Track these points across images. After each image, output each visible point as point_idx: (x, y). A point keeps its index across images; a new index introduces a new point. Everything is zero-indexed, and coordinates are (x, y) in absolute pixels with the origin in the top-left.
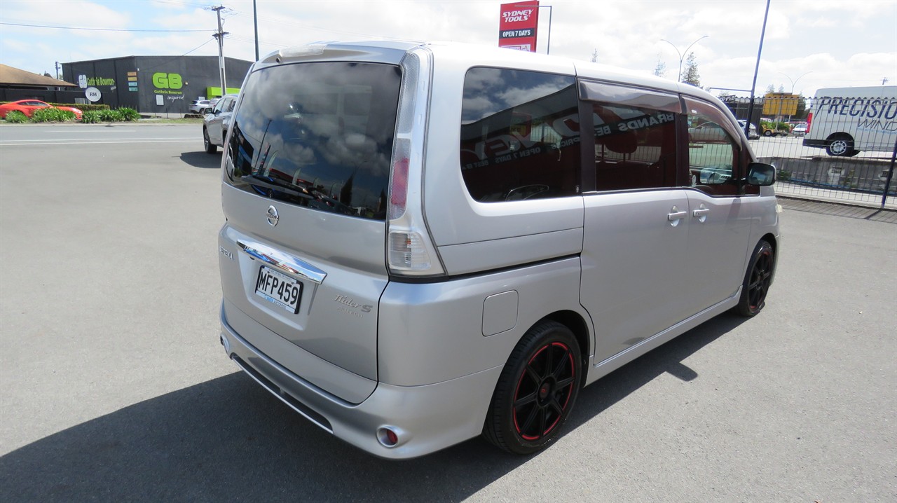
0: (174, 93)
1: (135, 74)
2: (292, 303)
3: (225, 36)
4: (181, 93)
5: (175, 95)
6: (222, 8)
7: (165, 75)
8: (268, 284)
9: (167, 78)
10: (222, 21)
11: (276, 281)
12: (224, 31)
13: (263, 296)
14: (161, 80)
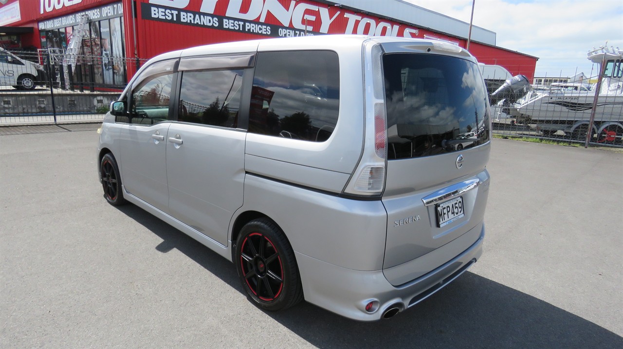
2: (460, 212)
8: (444, 214)
11: (448, 208)
13: (445, 224)
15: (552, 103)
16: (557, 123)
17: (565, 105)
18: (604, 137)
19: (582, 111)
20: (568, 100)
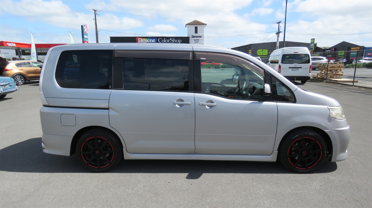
0: (264, 57)
1: (251, 50)
3: (280, 33)
4: (267, 57)
5: (265, 58)
6: (280, 22)
7: (262, 50)
9: (262, 51)
10: (280, 27)
12: (280, 31)
14: (260, 52)
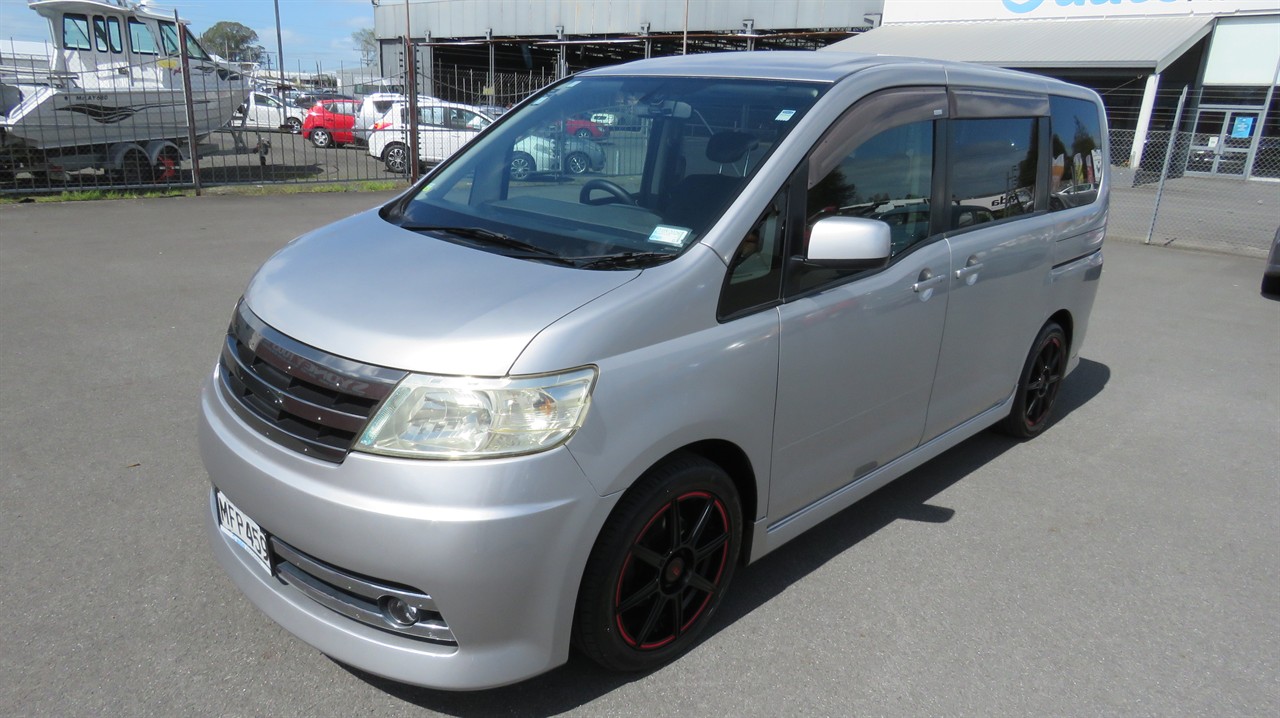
15: (67, 109)
16: (74, 154)
17: (91, 113)
18: (163, 171)
19: (116, 124)
20: (95, 102)
